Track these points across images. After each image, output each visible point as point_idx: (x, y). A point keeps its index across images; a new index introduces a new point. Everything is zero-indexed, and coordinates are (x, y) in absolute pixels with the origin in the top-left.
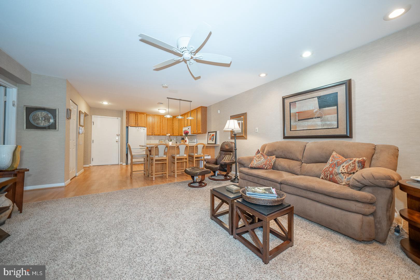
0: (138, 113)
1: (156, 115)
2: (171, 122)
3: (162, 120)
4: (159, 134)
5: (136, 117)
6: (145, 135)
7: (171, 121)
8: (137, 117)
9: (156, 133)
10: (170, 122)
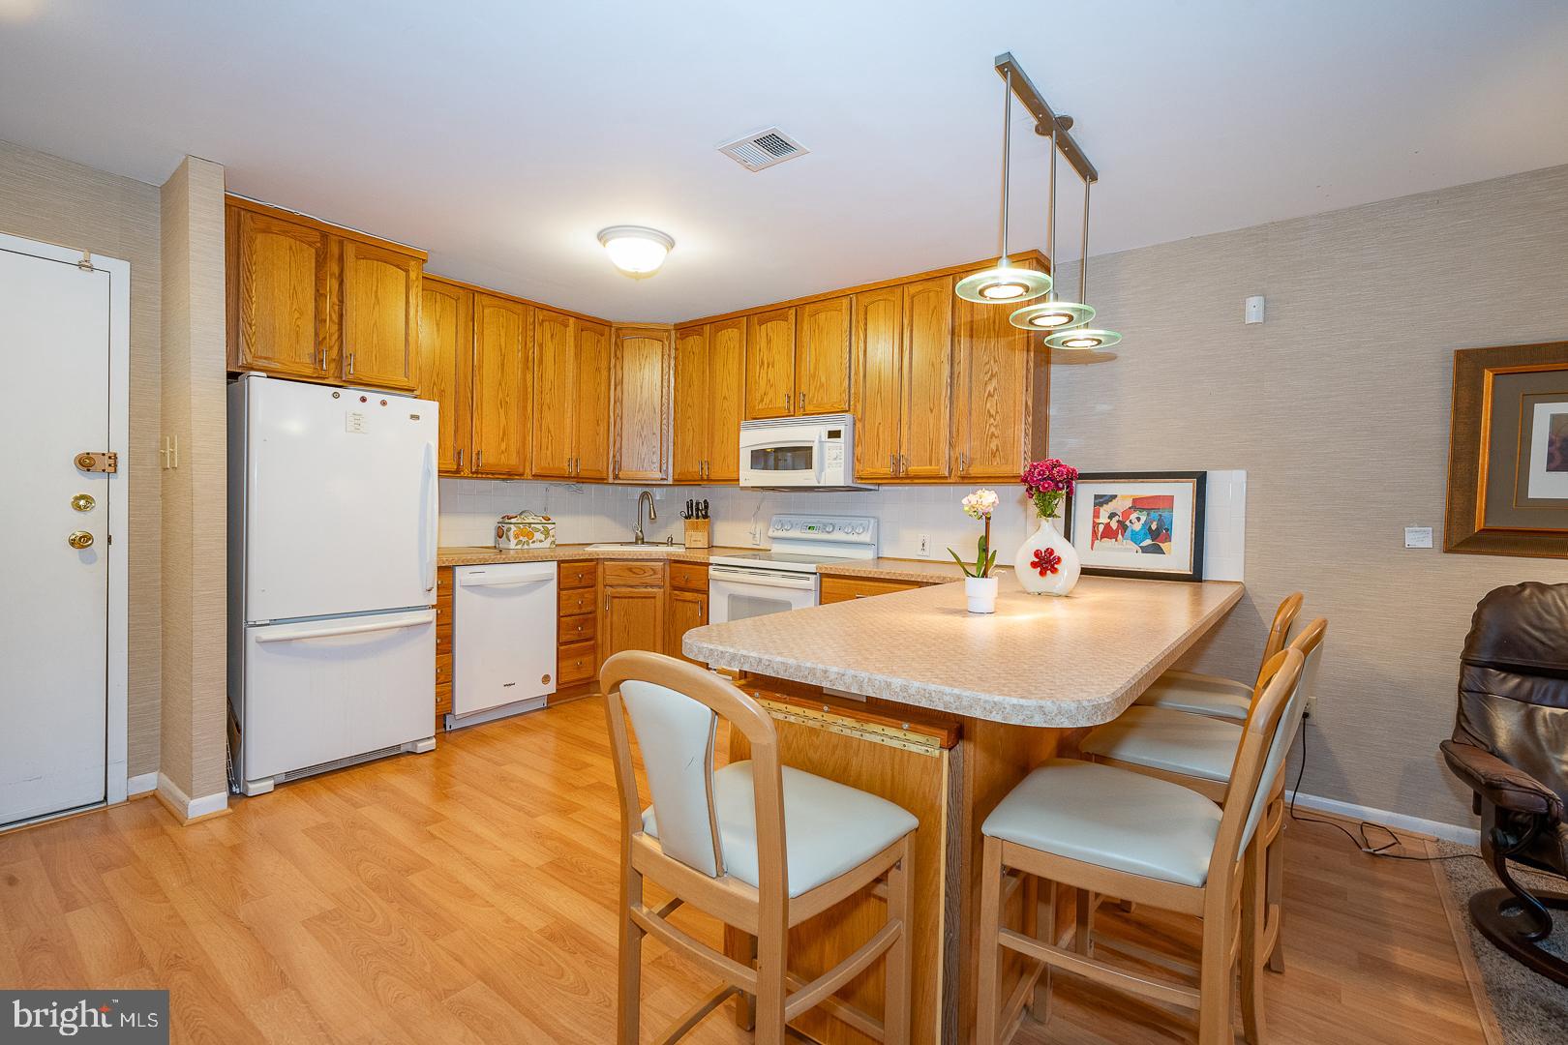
0: (345, 238)
1: (493, 295)
2: (604, 373)
3: (541, 346)
4: (513, 461)
5: (319, 281)
6: (428, 473)
7: (604, 364)
8: (332, 284)
9: (490, 458)
10: (598, 369)
